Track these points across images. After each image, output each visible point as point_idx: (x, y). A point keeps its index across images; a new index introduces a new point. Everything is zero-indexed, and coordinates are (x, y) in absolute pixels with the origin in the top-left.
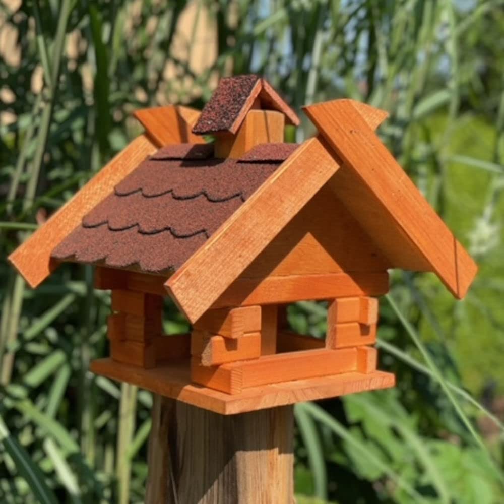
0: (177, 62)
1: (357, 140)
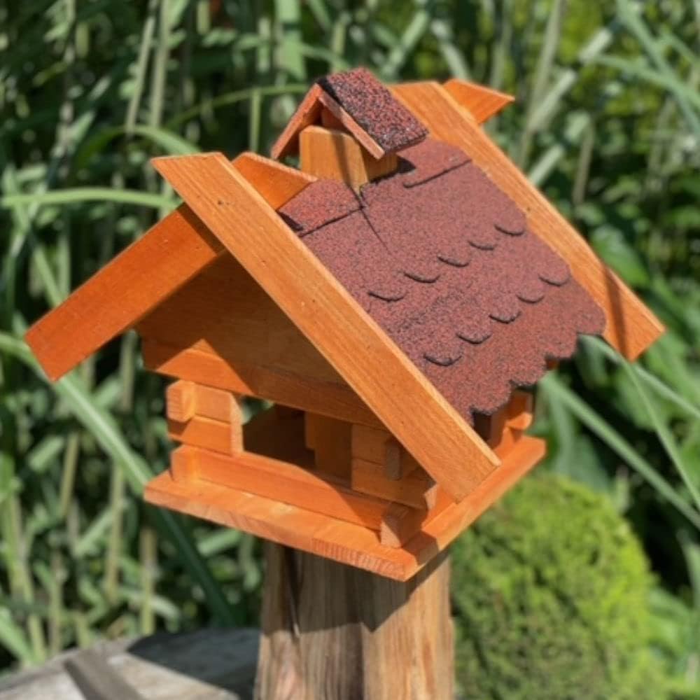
1: (233, 216)
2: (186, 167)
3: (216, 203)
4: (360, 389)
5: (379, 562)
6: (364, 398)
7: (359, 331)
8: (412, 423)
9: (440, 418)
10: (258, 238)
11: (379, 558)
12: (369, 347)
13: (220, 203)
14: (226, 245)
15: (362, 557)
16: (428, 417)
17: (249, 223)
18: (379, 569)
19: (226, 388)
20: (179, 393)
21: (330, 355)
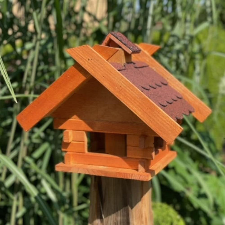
0: (90, 14)
1: (93, 63)
2: (77, 50)
3: (87, 60)
4: (137, 113)
5: (139, 176)
6: (138, 115)
7: (136, 93)
8: (154, 120)
9: (163, 117)
10: (101, 69)
11: (139, 175)
12: (139, 98)
13: (89, 60)
14: (91, 73)
15: (133, 175)
16: (159, 117)
17: (98, 65)
18: (139, 178)
19: (83, 130)
20: (68, 132)
21: (126, 103)
